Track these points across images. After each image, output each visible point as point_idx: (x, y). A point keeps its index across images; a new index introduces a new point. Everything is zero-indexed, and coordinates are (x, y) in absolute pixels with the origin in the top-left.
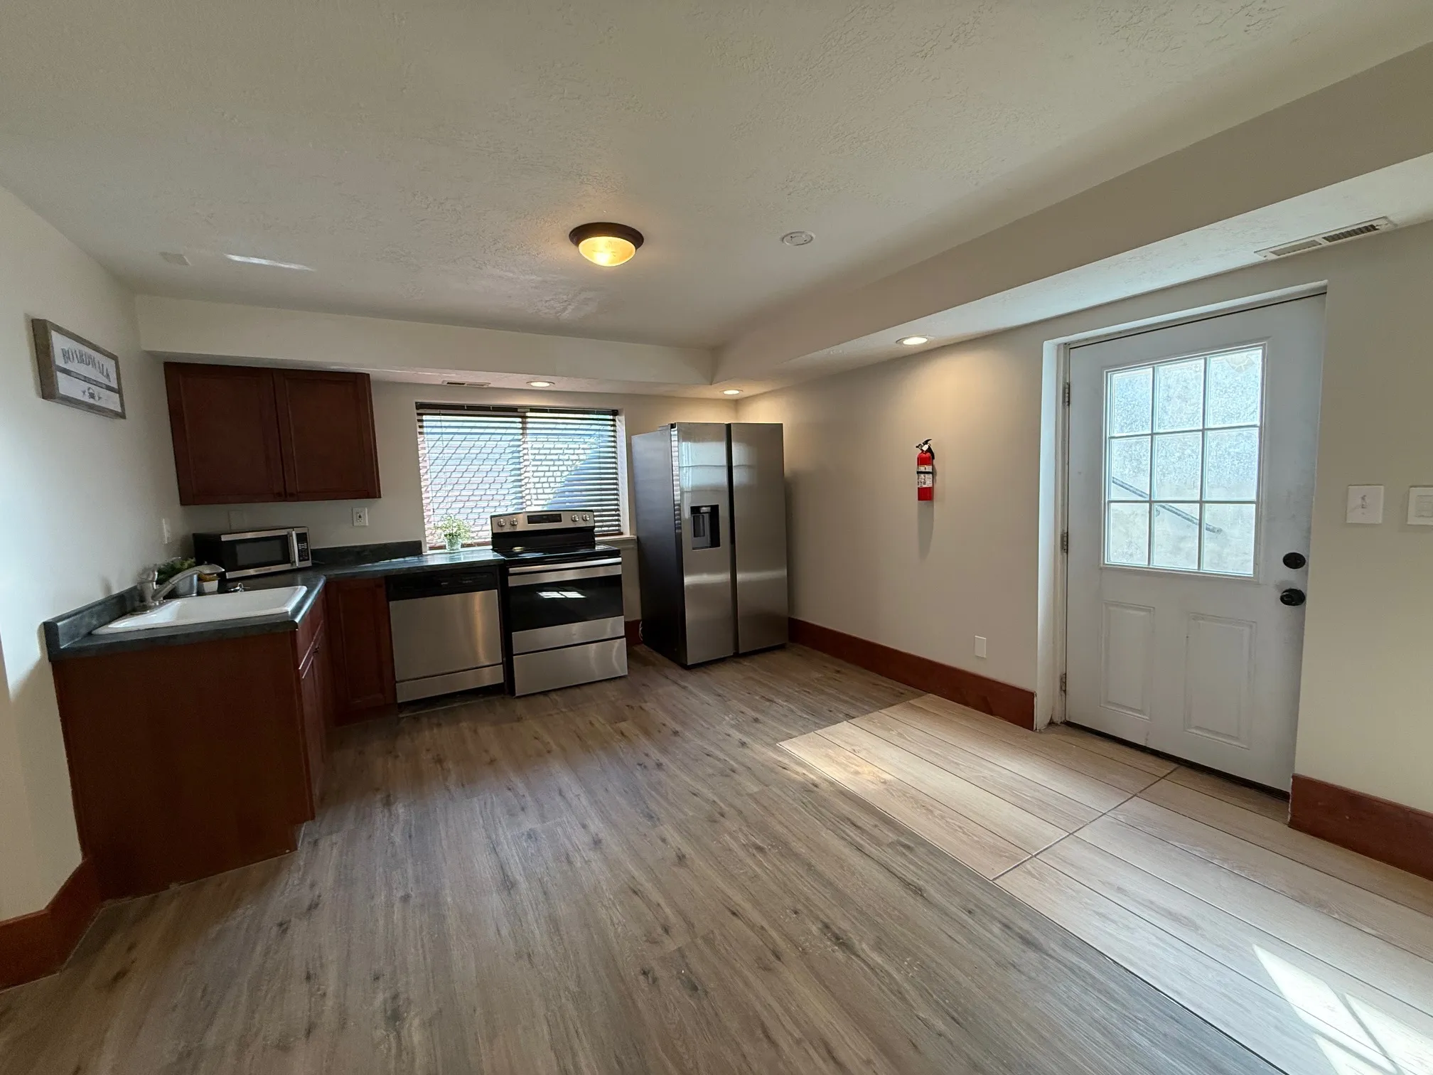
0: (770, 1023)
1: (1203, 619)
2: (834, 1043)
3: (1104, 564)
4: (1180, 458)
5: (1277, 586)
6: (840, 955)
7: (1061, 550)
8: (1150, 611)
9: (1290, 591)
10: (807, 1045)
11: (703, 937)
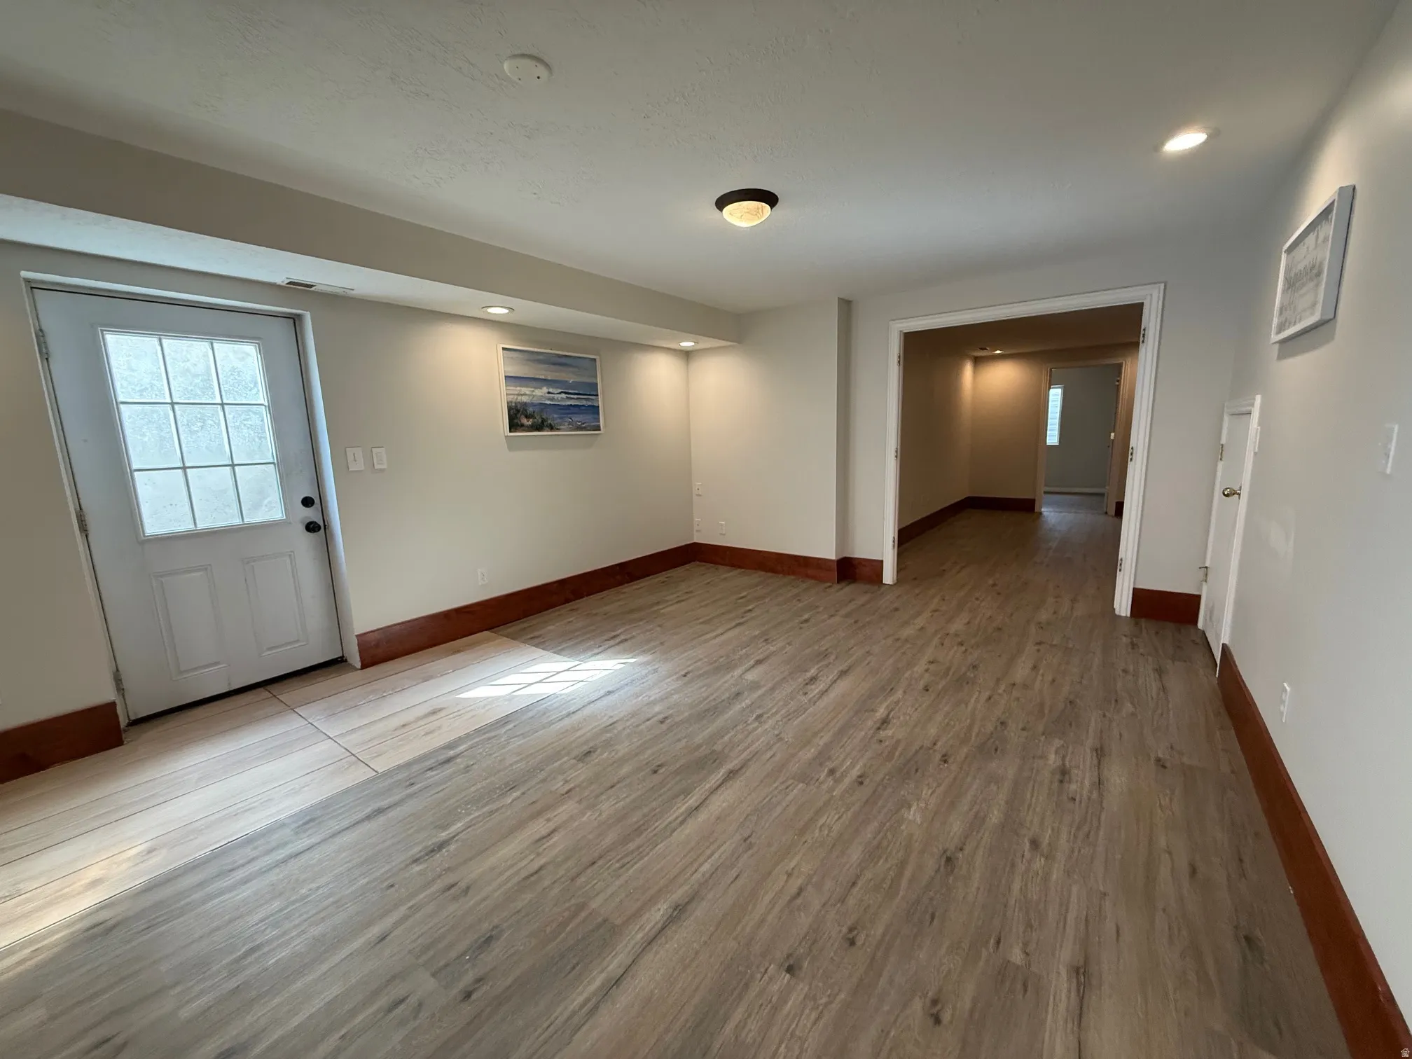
0: (524, 874)
1: (254, 561)
2: (538, 836)
3: (144, 536)
4: (202, 427)
5: (302, 522)
6: (452, 847)
7: (81, 533)
8: (206, 569)
9: (311, 523)
10: (541, 850)
11: (417, 959)
